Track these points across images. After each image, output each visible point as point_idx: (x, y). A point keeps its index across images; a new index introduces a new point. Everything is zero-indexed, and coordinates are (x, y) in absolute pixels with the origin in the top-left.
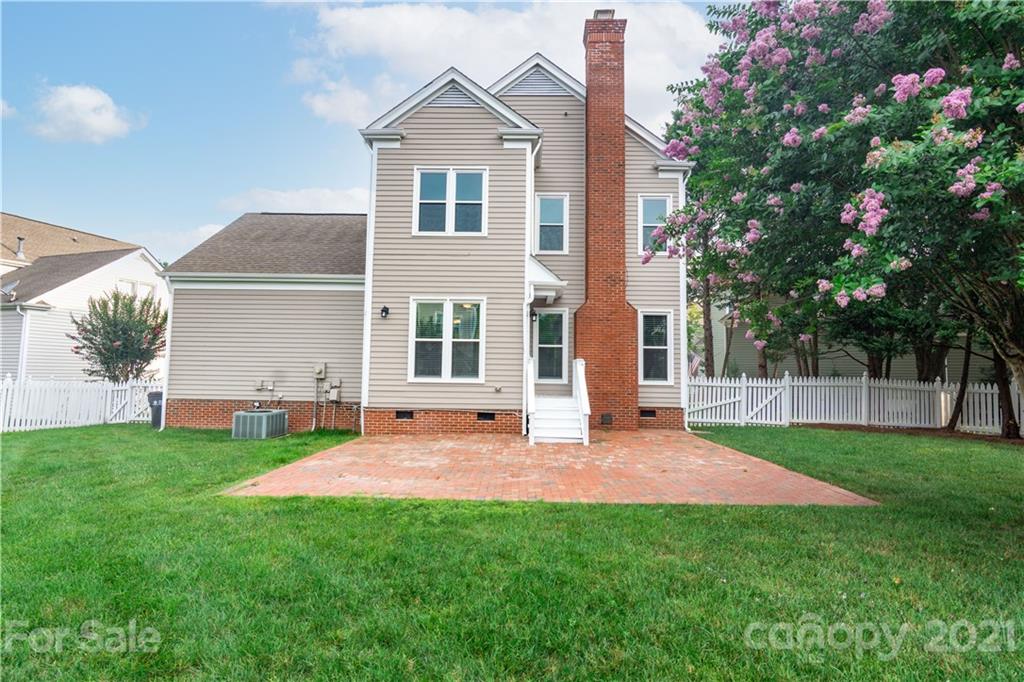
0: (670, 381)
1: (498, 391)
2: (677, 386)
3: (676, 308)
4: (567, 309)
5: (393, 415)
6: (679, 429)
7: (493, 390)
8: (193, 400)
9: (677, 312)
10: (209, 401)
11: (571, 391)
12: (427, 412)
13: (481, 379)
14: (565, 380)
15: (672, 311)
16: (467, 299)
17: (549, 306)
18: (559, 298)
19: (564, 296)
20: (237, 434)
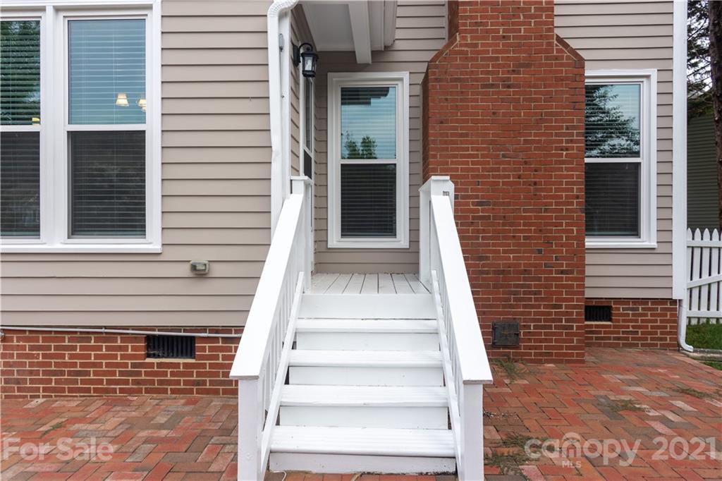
0: (648, 237)
1: (199, 273)
2: (664, 249)
3: (664, 65)
4: (405, 75)
6: (664, 347)
7: (185, 270)
9: (665, 76)
11: (417, 264)
13: (152, 241)
14: (401, 239)
15: (653, 73)
17: (364, 68)
18: (387, 49)
19: (399, 45)
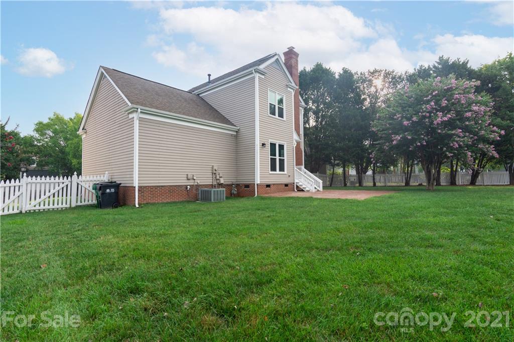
5: (265, 186)
7: (288, 176)
8: (153, 186)
10: (162, 186)
12: (274, 184)
13: (285, 172)
16: (282, 143)
20: (214, 200)
